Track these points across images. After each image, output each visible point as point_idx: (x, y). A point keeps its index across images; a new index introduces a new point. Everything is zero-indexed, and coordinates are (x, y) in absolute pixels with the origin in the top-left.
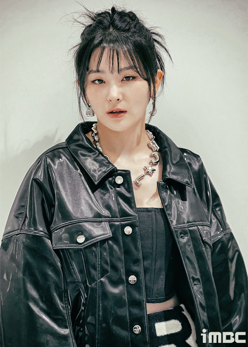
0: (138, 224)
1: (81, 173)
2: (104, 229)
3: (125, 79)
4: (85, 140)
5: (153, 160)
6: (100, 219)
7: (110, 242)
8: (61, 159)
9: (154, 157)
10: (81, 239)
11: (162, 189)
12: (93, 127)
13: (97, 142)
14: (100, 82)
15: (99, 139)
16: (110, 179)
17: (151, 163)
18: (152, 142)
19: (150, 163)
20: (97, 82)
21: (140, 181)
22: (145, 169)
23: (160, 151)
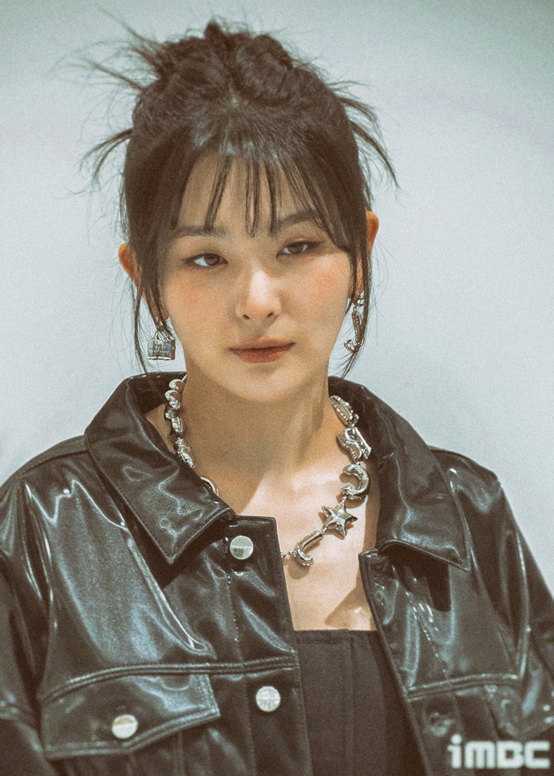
0: (298, 679)
1: (126, 529)
2: (194, 697)
3: (286, 250)
4: (142, 429)
5: (349, 488)
6: (184, 666)
7: (215, 735)
8: (66, 491)
9: (354, 479)
10: (125, 727)
11: (375, 576)
12: (170, 392)
13: (178, 435)
14: (212, 261)
15: (186, 428)
16: (215, 545)
17: (345, 498)
18: (350, 433)
19: (339, 498)
20: (202, 262)
21: (310, 553)
22: (325, 516)
23: (372, 460)
